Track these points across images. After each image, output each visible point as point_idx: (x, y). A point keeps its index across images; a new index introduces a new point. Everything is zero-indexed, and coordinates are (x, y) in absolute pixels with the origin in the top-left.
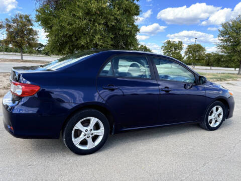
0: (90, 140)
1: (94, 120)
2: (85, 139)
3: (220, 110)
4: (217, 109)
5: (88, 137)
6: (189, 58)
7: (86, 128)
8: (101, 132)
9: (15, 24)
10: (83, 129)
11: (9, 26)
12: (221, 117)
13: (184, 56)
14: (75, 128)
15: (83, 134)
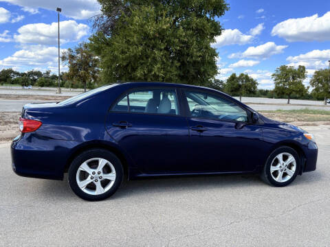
0: (98, 185)
1: (103, 162)
2: (92, 182)
3: (291, 159)
4: (285, 158)
5: (96, 181)
6: (317, 90)
7: (93, 170)
8: (112, 176)
9: (79, 55)
10: (90, 171)
11: (72, 57)
12: (294, 168)
13: (308, 87)
14: (80, 169)
15: (90, 176)
